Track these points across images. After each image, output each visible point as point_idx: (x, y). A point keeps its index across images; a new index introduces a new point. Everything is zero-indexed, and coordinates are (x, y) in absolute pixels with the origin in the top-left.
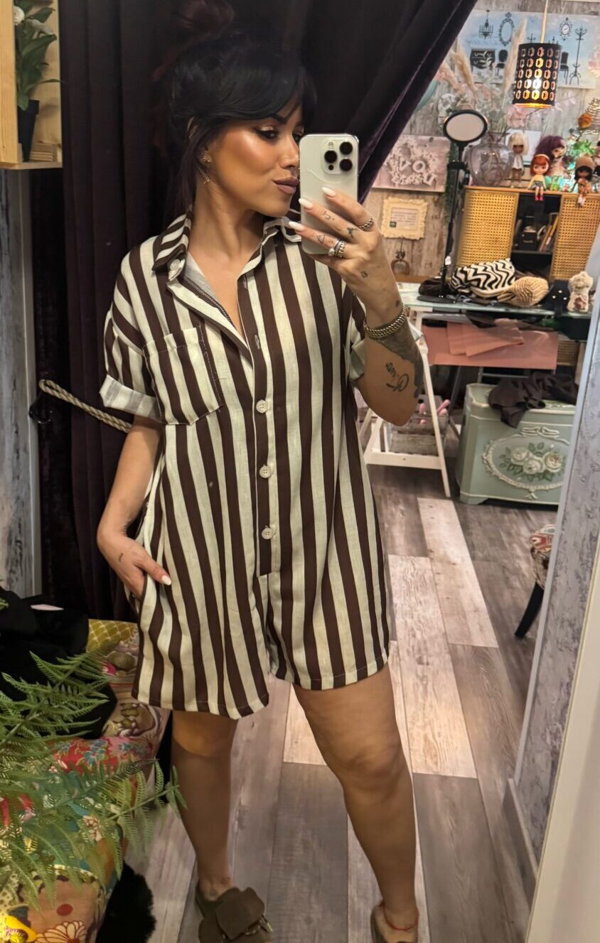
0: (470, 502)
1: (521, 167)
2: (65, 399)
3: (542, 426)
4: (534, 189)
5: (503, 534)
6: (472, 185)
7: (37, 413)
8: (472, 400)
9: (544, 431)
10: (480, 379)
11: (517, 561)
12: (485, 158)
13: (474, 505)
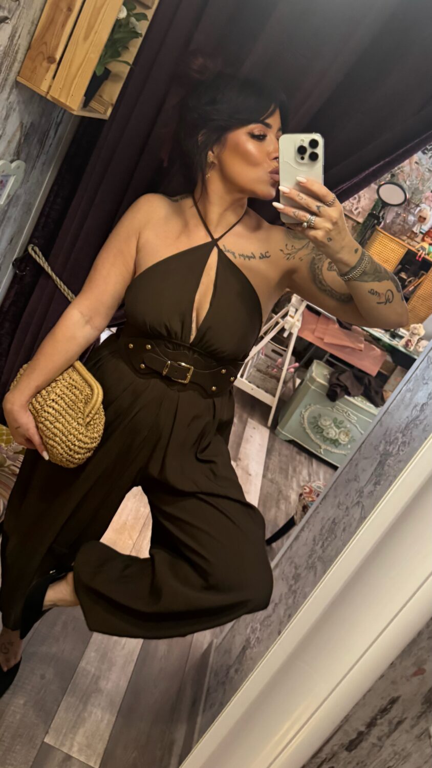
0: (281, 436)
1: (418, 232)
2: (42, 264)
3: (348, 410)
4: (419, 251)
5: (290, 468)
6: (382, 228)
7: (18, 264)
8: (312, 372)
9: (347, 414)
10: (325, 359)
11: (291, 491)
12: (398, 215)
13: (282, 440)
